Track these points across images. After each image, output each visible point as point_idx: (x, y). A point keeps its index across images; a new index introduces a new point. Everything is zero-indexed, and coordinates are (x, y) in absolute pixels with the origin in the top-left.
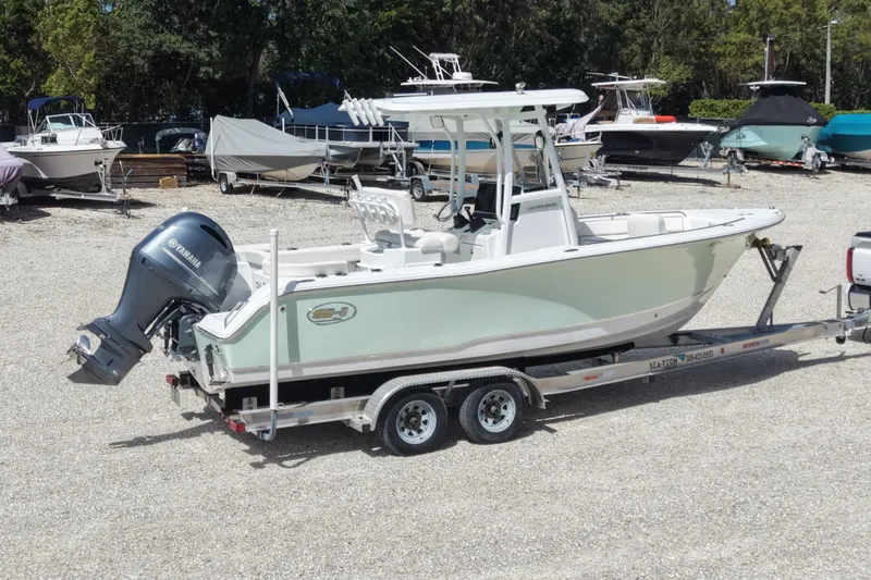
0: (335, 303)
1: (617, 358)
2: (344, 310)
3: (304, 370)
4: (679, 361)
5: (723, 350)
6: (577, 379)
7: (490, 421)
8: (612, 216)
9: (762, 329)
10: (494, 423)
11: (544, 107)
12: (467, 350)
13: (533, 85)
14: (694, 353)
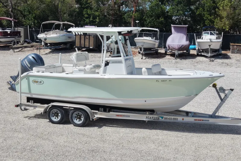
0: (39, 79)
1: (147, 113)
2: (41, 82)
3: (33, 95)
4: (160, 118)
5: (183, 119)
6: (112, 115)
7: (78, 120)
8: (176, 70)
9: (213, 116)
10: (79, 121)
11: (118, 32)
12: (75, 99)
13: (115, 25)
14: (168, 117)
